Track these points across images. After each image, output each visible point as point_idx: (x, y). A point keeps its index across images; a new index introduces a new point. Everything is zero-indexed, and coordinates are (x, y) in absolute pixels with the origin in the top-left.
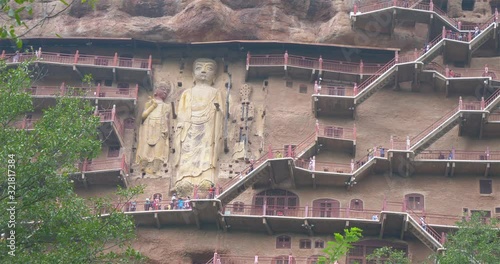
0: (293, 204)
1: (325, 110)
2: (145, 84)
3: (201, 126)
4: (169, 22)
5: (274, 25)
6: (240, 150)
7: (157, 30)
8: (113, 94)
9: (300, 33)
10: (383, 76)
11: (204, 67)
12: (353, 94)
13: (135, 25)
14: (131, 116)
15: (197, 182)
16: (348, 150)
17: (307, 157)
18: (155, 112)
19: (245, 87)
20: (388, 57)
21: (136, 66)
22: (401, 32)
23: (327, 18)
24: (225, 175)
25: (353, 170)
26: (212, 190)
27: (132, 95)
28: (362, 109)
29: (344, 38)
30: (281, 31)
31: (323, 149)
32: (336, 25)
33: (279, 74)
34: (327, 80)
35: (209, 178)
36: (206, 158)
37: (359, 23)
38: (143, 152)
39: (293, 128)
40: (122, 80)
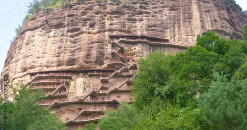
0: (97, 98)
1: (103, 81)
2: (70, 78)
3: (80, 85)
4: (75, 66)
5: (94, 66)
6: (87, 89)
7: (73, 68)
8: (65, 80)
9: (98, 68)
10: (113, 74)
11: (81, 74)
12: (108, 78)
13: (69, 67)
14: (68, 84)
15: (80, 95)
16: (107, 89)
17: (99, 90)
18: (72, 83)
19: (88, 78)
20: (114, 71)
21: (69, 75)
22: (116, 67)
23: (103, 64)
24: (85, 94)
25: (107, 92)
26: (82, 97)
27: (68, 80)
28: (109, 81)
29: (106, 68)
30: (95, 67)
31: (102, 88)
32: (105, 65)
33: (94, 75)
34: (103, 76)
35: (82, 95)
36: (82, 91)
37: (108, 65)
38: (70, 90)
39: (97, 85)
40: (66, 78)
